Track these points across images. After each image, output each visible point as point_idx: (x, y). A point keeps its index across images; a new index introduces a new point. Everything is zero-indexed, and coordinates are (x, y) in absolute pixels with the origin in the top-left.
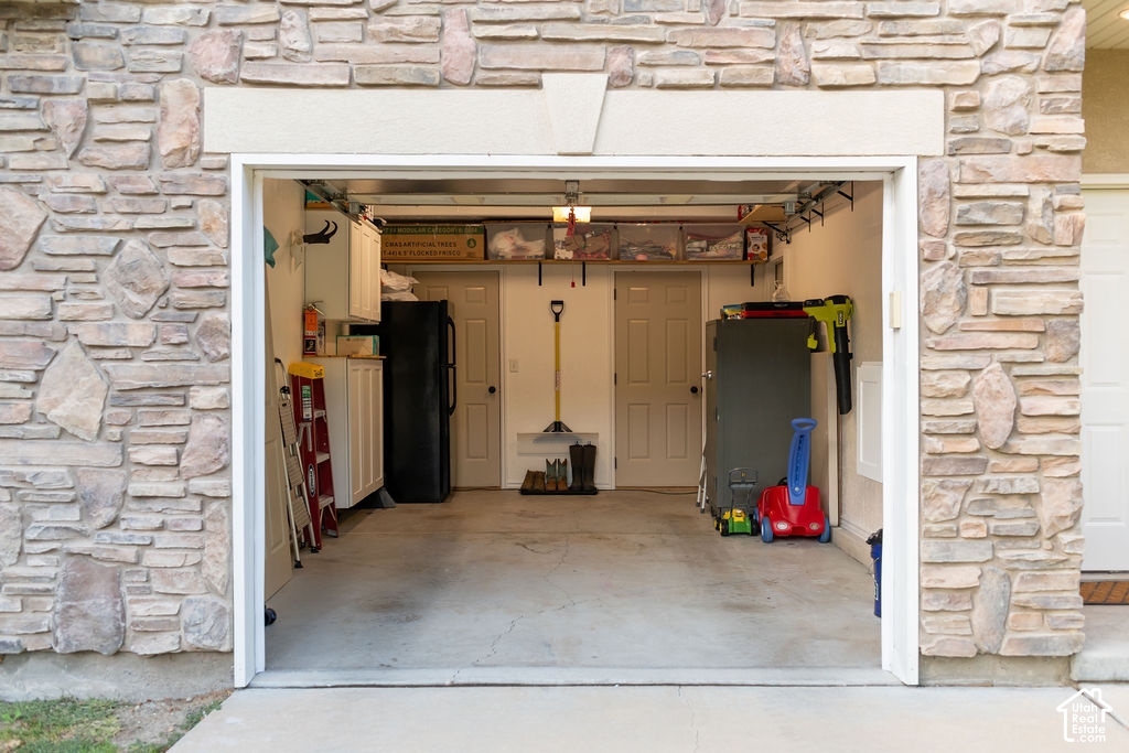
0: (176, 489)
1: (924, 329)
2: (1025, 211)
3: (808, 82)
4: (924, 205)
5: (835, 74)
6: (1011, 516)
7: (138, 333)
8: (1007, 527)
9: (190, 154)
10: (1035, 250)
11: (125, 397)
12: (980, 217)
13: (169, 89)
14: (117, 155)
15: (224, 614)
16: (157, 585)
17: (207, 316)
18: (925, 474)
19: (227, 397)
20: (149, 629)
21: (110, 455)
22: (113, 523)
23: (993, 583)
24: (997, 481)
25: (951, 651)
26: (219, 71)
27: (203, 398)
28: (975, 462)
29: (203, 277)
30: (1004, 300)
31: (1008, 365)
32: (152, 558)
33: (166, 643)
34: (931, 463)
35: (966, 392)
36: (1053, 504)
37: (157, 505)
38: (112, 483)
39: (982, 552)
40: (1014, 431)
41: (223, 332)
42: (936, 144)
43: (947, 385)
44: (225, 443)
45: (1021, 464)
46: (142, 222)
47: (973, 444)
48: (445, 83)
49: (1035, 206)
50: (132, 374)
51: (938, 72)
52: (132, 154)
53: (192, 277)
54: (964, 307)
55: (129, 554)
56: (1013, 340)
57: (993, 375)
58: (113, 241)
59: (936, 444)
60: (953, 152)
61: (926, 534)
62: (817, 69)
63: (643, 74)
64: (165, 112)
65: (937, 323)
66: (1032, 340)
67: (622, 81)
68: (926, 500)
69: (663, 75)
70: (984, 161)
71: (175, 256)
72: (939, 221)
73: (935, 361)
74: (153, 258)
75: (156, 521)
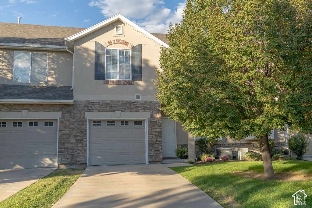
0: (82, 148)
1: (148, 133)
2: (157, 123)
3: (138, 112)
4: (148, 122)
5: (141, 111)
6: (156, 149)
7: (79, 134)
8: (156, 150)
9: (84, 118)
10: (158, 126)
11: (77, 140)
12: (153, 123)
13: (82, 112)
14: (77, 118)
15: (86, 160)
16: (80, 157)
17: (85, 132)
18: (149, 145)
19: (87, 140)
20: (79, 161)
21: (76, 145)
22: (76, 152)
23: (155, 155)
24: (155, 146)
25: (151, 161)
26: (87, 110)
27: (85, 140)
28: (153, 144)
29: (85, 129)
30: (155, 130)
31: (155, 136)
32: (80, 155)
33: (81, 163)
34: (149, 144)
35: (152, 138)
36: (160, 148)
37: (80, 150)
38: (76, 148)
39: (154, 152)
40: (156, 142)
41: (86, 134)
42: (149, 117)
43: (150, 138)
44: (87, 144)
45: (157, 144)
46: (79, 124)
47: (153, 143)
48: (107, 111)
49: (157, 122)
50: (78, 138)
51: (149, 111)
52: (78, 118)
53: (84, 129)
54: (152, 131)
55: (78, 154)
56: (156, 134)
57: (154, 137)
58: (76, 126)
59: (150, 143)
60: (151, 117)
61: (149, 151)
62: (139, 111)
63: (124, 111)
64: (81, 114)
65: (149, 132)
66: (157, 134)
67: (122, 111)
68: (149, 148)
69: (126, 111)
70: (153, 118)
71: (82, 127)
72: (150, 123)
73: (150, 136)
74: (80, 127)
75: (80, 151)
